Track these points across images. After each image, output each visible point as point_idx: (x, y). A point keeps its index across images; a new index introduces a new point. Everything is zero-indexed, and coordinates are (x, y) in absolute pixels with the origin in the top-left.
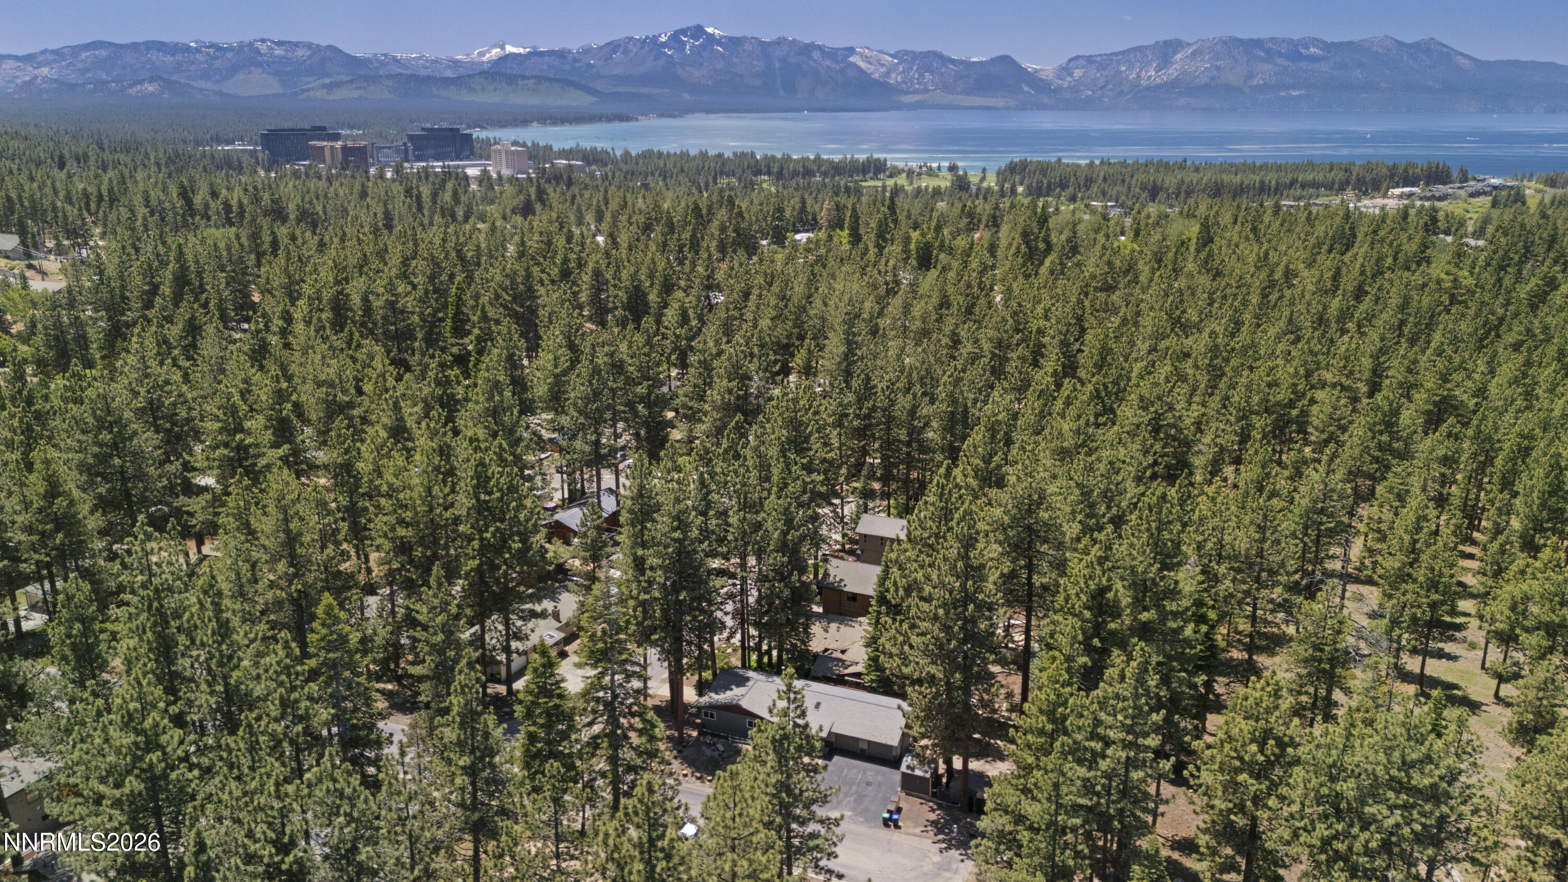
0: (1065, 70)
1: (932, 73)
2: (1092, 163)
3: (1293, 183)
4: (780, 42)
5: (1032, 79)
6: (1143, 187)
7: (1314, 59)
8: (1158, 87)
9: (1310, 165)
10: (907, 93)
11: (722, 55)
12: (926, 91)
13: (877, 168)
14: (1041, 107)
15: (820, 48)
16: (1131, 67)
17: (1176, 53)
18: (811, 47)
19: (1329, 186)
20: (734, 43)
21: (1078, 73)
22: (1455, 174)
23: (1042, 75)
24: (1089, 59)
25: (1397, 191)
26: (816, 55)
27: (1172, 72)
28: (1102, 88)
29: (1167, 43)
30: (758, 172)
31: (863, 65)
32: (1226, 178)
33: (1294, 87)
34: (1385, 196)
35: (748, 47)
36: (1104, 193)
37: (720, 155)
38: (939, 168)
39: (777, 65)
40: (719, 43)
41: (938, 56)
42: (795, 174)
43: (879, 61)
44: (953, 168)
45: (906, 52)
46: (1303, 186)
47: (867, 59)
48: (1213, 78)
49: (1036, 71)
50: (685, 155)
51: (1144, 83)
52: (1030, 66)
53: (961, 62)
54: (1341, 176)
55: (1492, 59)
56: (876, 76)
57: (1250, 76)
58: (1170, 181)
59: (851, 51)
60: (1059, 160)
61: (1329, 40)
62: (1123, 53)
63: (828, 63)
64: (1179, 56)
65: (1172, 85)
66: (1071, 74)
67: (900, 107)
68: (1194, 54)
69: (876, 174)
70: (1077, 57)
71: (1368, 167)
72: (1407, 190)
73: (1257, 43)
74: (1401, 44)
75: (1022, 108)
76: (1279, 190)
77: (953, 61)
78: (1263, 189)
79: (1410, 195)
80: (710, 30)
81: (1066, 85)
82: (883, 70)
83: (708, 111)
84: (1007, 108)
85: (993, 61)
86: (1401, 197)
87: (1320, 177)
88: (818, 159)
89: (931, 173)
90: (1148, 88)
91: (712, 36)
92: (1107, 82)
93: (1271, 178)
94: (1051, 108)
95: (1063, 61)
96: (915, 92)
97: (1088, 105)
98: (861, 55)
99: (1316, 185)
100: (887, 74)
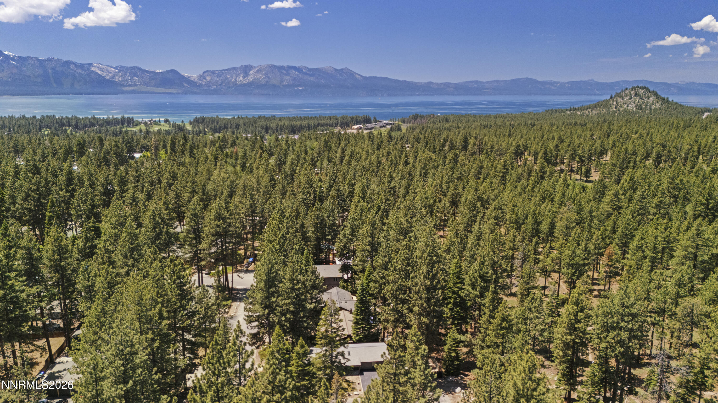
0: (202, 76)
1: (137, 77)
2: (234, 118)
3: (319, 124)
4: (50, 60)
5: (188, 80)
8: (245, 85)
9: (321, 117)
10: (126, 86)
11: (15, 65)
12: (136, 85)
13: (130, 122)
14: (194, 93)
15: (74, 63)
16: (232, 76)
17: (250, 70)
18: (68, 63)
20: (22, 60)
21: (208, 78)
22: (372, 119)
23: (192, 79)
24: (213, 72)
25: (355, 127)
26: (72, 67)
27: (250, 78)
28: (220, 85)
29: (246, 66)
31: (99, 72)
34: (351, 129)
35: (30, 62)
38: (159, 121)
39: (50, 71)
40: (13, 59)
41: (140, 69)
43: (108, 70)
44: (166, 121)
45: (122, 67)
46: (323, 125)
47: (101, 69)
48: (267, 82)
49: (189, 77)
51: (239, 83)
52: (186, 75)
53: (152, 72)
54: (335, 122)
56: (107, 77)
57: (282, 81)
59: (91, 64)
62: (227, 70)
63: (80, 71)
64: (252, 72)
65: (250, 84)
66: (205, 79)
67: (123, 93)
68: (258, 71)
70: (207, 71)
71: (344, 117)
72: (358, 126)
73: (282, 68)
75: (185, 93)
76: (315, 127)
77: (147, 72)
80: (6, 53)
81: (204, 83)
82: (111, 75)
83: (12, 95)
84: (178, 93)
85: (168, 72)
86: (357, 129)
87: (328, 122)
90: (241, 85)
91: (7, 56)
92: (222, 82)
93: (312, 123)
94: (198, 94)
95: (201, 73)
96: (130, 85)
97: (215, 92)
98: (98, 67)
99: (326, 125)
100: (114, 77)
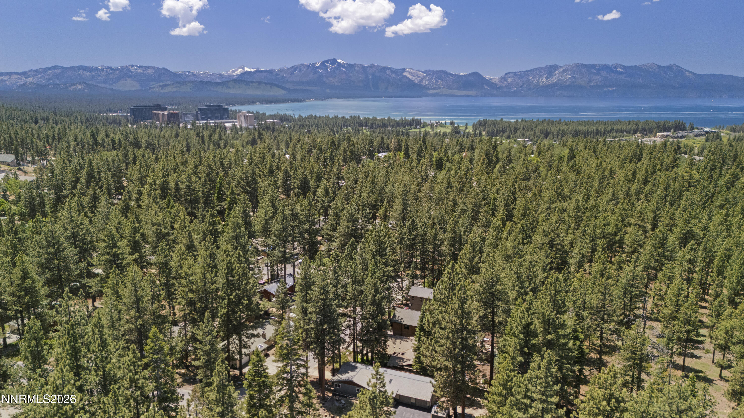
0: (504, 78)
1: (442, 80)
2: (517, 121)
3: (612, 130)
4: (371, 66)
5: (489, 83)
6: (542, 132)
7: (620, 73)
8: (547, 86)
9: (619, 122)
10: (431, 89)
11: (345, 72)
12: (439, 88)
13: (416, 123)
14: (492, 95)
15: (390, 69)
16: (534, 77)
17: (555, 71)
18: (386, 69)
19: (629, 132)
20: (350, 67)
21: (510, 80)
22: (688, 126)
23: (493, 81)
24: (515, 74)
25: (661, 134)
26: (388, 72)
27: (554, 79)
28: (521, 87)
29: (551, 67)
30: (361, 125)
31: (410, 77)
32: (580, 128)
33: (610, 86)
34: (655, 136)
35: (357, 68)
36: (523, 135)
37: (344, 118)
38: (446, 123)
39: (370, 77)
40: (343, 66)
41: (445, 72)
42: (379, 126)
43: (417, 75)
44: (452, 123)
45: (430, 71)
46: (617, 132)
47: (412, 74)
48: (573, 82)
49: (490, 79)
50: (327, 118)
51: (541, 84)
52: (488, 77)
53: (455, 75)
54: (634, 127)
55: (702, 73)
56: (416, 81)
57: (590, 81)
58: (554, 129)
59: (404, 70)
60: (502, 120)
61: (626, 65)
62: (531, 71)
63: (394, 75)
64: (557, 72)
65: (554, 85)
66: (506, 81)
67: (427, 95)
68: (564, 71)
69: (416, 126)
70: (509, 73)
71: (646, 123)
72: (665, 133)
73: (593, 66)
74: (660, 67)
75: (484, 96)
76: (605, 134)
77: (451, 75)
78: (598, 133)
79: (667, 136)
80: (339, 61)
81: (504, 85)
82: (419, 79)
83: (338, 98)
84: (477, 96)
85: (470, 74)
86: (662, 136)
87: (624, 128)
88: (389, 119)
89: (442, 125)
90: (542, 87)
91: (339, 64)
92: (523, 84)
93: (602, 128)
94: (497, 96)
95: (503, 74)
96: (434, 89)
97: (515, 94)
98: (409, 72)
99: (622, 131)
100: (421, 81)
